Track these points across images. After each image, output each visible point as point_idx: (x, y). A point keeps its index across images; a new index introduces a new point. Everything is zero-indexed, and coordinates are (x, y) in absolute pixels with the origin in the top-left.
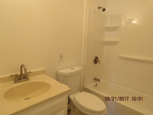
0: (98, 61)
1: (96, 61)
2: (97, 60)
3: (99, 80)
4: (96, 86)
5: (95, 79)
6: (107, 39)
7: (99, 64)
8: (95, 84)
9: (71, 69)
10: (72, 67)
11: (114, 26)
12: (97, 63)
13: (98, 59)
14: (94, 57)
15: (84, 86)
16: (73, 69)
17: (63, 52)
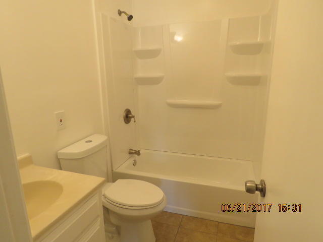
0: (131, 118)
1: (128, 117)
2: (130, 116)
3: (139, 151)
4: (135, 164)
5: (130, 153)
6: (140, 74)
7: (135, 121)
8: (131, 161)
9: (86, 142)
10: (86, 137)
11: (150, 48)
12: (131, 120)
13: (131, 114)
14: (124, 111)
15: (114, 170)
16: (91, 141)
17: (63, 111)
